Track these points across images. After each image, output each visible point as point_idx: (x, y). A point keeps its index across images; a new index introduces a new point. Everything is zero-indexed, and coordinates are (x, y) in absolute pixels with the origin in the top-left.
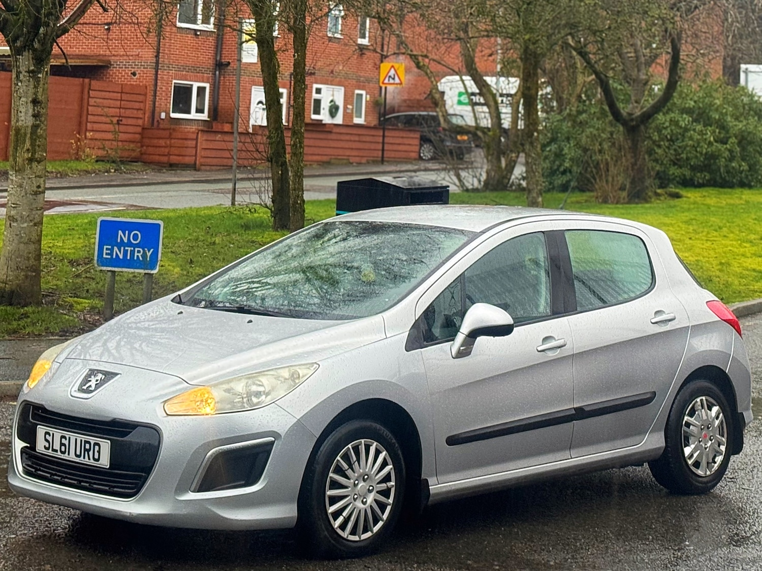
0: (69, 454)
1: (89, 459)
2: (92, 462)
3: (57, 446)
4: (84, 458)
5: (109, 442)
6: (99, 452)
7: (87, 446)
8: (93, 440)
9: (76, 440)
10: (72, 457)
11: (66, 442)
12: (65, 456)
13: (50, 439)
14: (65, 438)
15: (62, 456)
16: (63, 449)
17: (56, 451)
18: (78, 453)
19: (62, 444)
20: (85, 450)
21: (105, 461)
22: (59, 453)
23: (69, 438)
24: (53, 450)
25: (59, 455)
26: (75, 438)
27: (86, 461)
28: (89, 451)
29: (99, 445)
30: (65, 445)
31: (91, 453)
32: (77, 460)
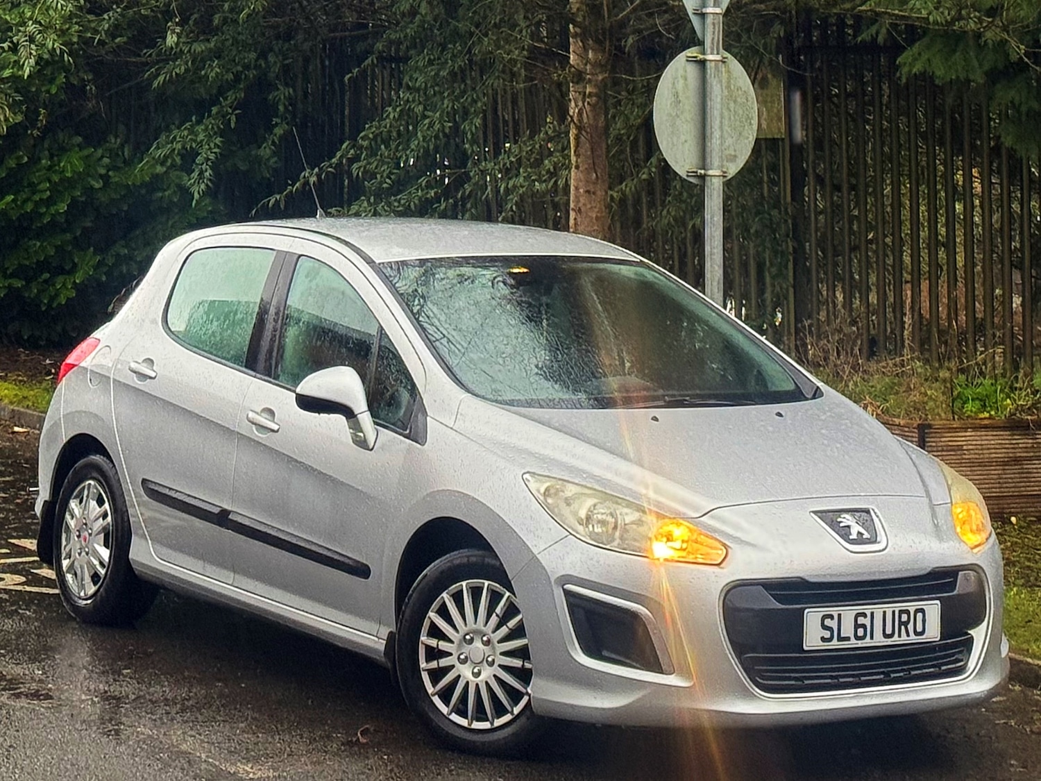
0: (872, 638)
1: (908, 635)
2: (913, 638)
3: (848, 630)
4: (900, 636)
5: (938, 602)
6: (924, 621)
7: (904, 618)
8: (912, 606)
9: (885, 612)
10: (879, 640)
11: (867, 622)
12: (867, 642)
13: (833, 624)
14: (864, 615)
15: (860, 644)
16: (860, 632)
17: (848, 639)
18: (889, 631)
19: (857, 626)
20: (901, 623)
21: (933, 632)
22: (853, 640)
23: (872, 614)
24: (840, 639)
25: (853, 643)
26: (881, 612)
27: (904, 639)
28: (906, 624)
29: (922, 611)
30: (864, 626)
31: (911, 627)
32: (889, 642)
